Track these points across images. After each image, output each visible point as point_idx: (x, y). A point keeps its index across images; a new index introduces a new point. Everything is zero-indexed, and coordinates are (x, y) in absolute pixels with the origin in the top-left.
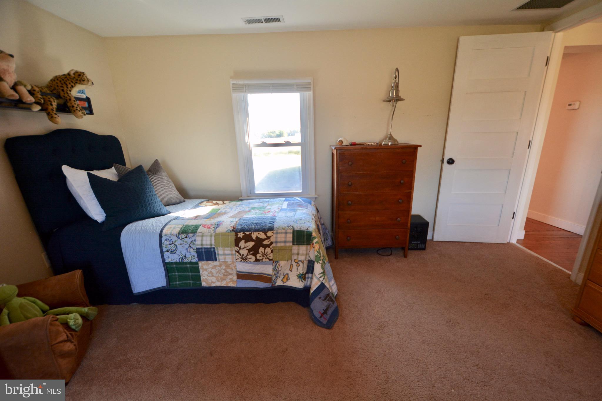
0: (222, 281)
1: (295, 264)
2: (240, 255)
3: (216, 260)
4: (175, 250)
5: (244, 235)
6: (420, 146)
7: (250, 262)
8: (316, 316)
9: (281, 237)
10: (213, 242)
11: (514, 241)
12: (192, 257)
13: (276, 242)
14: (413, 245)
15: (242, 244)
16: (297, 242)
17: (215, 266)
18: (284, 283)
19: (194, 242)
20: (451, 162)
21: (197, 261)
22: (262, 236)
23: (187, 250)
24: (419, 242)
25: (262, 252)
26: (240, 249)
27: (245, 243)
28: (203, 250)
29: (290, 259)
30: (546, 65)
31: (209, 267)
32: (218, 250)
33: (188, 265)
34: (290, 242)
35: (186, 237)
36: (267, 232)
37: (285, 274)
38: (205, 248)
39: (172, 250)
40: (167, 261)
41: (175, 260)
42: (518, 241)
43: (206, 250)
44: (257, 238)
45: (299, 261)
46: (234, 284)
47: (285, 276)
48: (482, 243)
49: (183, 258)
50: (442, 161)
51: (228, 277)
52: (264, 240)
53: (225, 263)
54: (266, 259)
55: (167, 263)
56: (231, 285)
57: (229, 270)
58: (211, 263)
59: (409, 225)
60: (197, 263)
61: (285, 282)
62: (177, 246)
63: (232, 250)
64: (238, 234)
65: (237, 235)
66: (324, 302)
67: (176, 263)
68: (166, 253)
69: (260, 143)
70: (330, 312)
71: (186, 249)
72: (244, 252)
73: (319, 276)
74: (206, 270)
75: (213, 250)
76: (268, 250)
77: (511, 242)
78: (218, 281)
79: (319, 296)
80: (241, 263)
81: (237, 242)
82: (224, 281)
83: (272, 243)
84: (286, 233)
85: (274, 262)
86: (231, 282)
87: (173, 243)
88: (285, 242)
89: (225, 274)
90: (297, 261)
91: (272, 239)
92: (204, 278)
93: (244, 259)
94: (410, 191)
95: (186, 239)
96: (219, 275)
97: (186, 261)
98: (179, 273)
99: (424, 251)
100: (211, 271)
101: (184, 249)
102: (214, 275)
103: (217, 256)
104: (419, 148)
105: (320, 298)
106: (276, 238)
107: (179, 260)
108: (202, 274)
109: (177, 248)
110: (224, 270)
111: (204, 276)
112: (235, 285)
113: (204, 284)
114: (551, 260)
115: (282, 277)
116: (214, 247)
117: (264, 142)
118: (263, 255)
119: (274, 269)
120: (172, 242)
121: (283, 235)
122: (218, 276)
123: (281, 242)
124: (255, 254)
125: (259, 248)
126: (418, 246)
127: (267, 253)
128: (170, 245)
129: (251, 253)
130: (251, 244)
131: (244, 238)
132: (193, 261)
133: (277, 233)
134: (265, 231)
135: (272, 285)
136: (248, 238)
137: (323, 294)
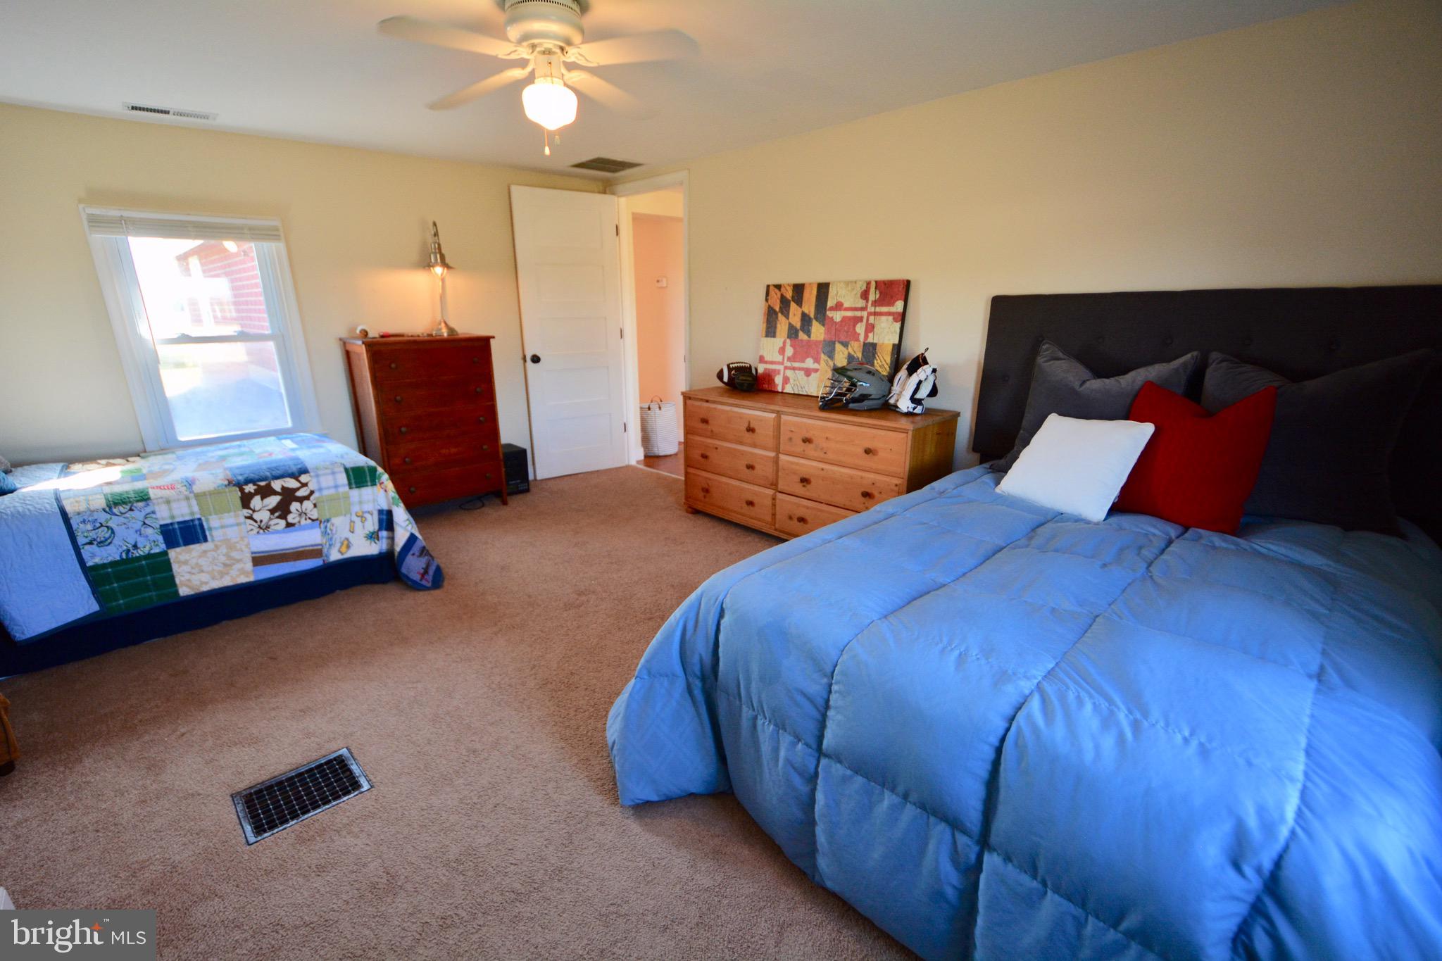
0: (222, 577)
1: (357, 520)
2: (256, 521)
3: (205, 540)
4: (110, 537)
5: (255, 487)
6: (494, 337)
7: (277, 532)
8: (415, 579)
9: (327, 481)
10: (196, 509)
11: (633, 463)
12: (151, 543)
13: (320, 490)
14: (512, 487)
15: (256, 502)
16: (356, 483)
17: (205, 552)
18: (342, 554)
19: (154, 516)
20: (536, 359)
21: (165, 549)
22: (291, 483)
23: (138, 533)
24: (519, 481)
25: (297, 510)
26: (254, 511)
27: (262, 499)
28: (176, 526)
29: (348, 512)
30: (617, 235)
31: (192, 556)
32: (207, 520)
33: (144, 562)
34: (344, 485)
35: (131, 510)
36: (300, 476)
37: (342, 539)
38: (179, 523)
39: (102, 539)
40: (89, 564)
41: (110, 559)
42: (638, 462)
43: (181, 525)
44: (283, 488)
45: (363, 512)
46: (247, 577)
47: (342, 544)
48: (598, 471)
49: (131, 549)
50: (524, 359)
51: (234, 567)
52: (298, 489)
53: (227, 541)
54: (306, 519)
55: (91, 567)
56: (243, 579)
57: (235, 554)
58: (196, 548)
59: (501, 456)
60: (165, 553)
61: (345, 553)
62: (112, 529)
63: (236, 516)
64: (244, 487)
65: (242, 490)
66: (421, 559)
67: (113, 564)
68: (87, 547)
69: (176, 336)
70: (431, 572)
71: (136, 531)
72: (263, 516)
73: (404, 524)
74: (186, 563)
75: (197, 522)
76: (307, 505)
77: (630, 464)
78: (214, 578)
79: (411, 552)
80: (259, 536)
81: (246, 501)
82: (226, 576)
83: (312, 492)
84: (333, 473)
85: (321, 522)
86: (244, 573)
87: (102, 525)
88: (336, 487)
89: (228, 562)
90: (361, 514)
91: (312, 486)
92: (182, 579)
93: (264, 528)
94: (491, 403)
95: (130, 512)
96: (215, 568)
97: (138, 555)
98: (121, 584)
99: (528, 494)
100: (197, 564)
101: (131, 531)
102: (205, 568)
103: (207, 533)
104: (492, 340)
105: (413, 554)
106: (319, 482)
107: (121, 556)
108: (179, 573)
109: (113, 532)
110: (224, 555)
111: (183, 576)
112: (251, 578)
113: (184, 591)
114: (671, 473)
115: (338, 545)
116: (198, 516)
117: (184, 334)
118: (300, 515)
119: (325, 533)
120: (100, 523)
121: (330, 478)
122: (213, 570)
123: (328, 488)
124: (283, 516)
125: (290, 504)
126: (518, 487)
127: (306, 510)
128: (94, 530)
129: (277, 514)
130: (273, 501)
131: (257, 492)
132: (156, 550)
133: (317, 476)
134: (295, 476)
135: (324, 561)
136: (266, 492)
137: (416, 549)
